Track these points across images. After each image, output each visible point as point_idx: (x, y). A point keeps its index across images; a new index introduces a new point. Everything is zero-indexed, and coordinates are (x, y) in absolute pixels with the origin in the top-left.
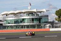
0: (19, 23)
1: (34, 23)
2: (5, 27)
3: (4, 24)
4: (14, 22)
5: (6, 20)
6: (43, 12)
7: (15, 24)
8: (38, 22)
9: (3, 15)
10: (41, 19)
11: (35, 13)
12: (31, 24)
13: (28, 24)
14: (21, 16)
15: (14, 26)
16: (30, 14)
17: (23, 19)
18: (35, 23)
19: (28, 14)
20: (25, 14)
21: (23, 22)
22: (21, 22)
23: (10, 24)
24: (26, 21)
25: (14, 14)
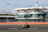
0: (28, 17)
1: (39, 17)
2: (17, 20)
5: (18, 15)
6: (47, 9)
7: (25, 18)
8: (43, 17)
9: (16, 11)
10: (46, 14)
11: (41, 10)
12: (38, 18)
13: (35, 18)
14: (30, 12)
15: (24, 19)
16: (37, 10)
17: (31, 15)
18: (41, 17)
19: (36, 11)
20: (33, 11)
21: (31, 17)
22: (30, 16)
23: (21, 18)
24: (33, 16)
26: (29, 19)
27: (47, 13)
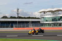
0: (57, 21)
3: (42, 21)
4: (51, 20)
5: (43, 18)
7: (53, 22)
9: (41, 12)
14: (59, 14)
17: (61, 17)
21: (61, 20)
22: (59, 20)
25: (52, 12)
26: (59, 23)
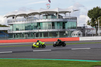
0: (32, 29)
2: (11, 35)
4: (24, 28)
5: (12, 25)
6: (68, 12)
7: (27, 31)
8: (62, 27)
9: (8, 17)
10: (66, 22)
11: (57, 14)
12: (51, 30)
13: (47, 31)
14: (36, 19)
15: (25, 33)
16: (49, 15)
18: (57, 29)
20: (41, 16)
21: (39, 27)
22: (36, 27)
23: (18, 30)
24: (43, 25)
27: (68, 20)
